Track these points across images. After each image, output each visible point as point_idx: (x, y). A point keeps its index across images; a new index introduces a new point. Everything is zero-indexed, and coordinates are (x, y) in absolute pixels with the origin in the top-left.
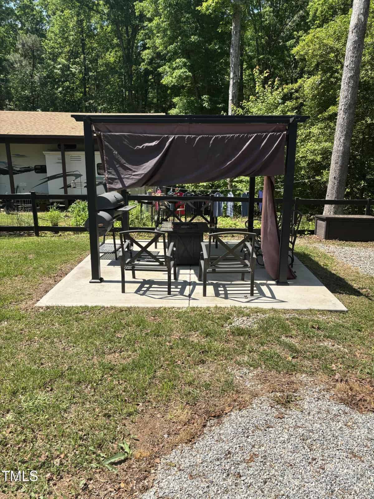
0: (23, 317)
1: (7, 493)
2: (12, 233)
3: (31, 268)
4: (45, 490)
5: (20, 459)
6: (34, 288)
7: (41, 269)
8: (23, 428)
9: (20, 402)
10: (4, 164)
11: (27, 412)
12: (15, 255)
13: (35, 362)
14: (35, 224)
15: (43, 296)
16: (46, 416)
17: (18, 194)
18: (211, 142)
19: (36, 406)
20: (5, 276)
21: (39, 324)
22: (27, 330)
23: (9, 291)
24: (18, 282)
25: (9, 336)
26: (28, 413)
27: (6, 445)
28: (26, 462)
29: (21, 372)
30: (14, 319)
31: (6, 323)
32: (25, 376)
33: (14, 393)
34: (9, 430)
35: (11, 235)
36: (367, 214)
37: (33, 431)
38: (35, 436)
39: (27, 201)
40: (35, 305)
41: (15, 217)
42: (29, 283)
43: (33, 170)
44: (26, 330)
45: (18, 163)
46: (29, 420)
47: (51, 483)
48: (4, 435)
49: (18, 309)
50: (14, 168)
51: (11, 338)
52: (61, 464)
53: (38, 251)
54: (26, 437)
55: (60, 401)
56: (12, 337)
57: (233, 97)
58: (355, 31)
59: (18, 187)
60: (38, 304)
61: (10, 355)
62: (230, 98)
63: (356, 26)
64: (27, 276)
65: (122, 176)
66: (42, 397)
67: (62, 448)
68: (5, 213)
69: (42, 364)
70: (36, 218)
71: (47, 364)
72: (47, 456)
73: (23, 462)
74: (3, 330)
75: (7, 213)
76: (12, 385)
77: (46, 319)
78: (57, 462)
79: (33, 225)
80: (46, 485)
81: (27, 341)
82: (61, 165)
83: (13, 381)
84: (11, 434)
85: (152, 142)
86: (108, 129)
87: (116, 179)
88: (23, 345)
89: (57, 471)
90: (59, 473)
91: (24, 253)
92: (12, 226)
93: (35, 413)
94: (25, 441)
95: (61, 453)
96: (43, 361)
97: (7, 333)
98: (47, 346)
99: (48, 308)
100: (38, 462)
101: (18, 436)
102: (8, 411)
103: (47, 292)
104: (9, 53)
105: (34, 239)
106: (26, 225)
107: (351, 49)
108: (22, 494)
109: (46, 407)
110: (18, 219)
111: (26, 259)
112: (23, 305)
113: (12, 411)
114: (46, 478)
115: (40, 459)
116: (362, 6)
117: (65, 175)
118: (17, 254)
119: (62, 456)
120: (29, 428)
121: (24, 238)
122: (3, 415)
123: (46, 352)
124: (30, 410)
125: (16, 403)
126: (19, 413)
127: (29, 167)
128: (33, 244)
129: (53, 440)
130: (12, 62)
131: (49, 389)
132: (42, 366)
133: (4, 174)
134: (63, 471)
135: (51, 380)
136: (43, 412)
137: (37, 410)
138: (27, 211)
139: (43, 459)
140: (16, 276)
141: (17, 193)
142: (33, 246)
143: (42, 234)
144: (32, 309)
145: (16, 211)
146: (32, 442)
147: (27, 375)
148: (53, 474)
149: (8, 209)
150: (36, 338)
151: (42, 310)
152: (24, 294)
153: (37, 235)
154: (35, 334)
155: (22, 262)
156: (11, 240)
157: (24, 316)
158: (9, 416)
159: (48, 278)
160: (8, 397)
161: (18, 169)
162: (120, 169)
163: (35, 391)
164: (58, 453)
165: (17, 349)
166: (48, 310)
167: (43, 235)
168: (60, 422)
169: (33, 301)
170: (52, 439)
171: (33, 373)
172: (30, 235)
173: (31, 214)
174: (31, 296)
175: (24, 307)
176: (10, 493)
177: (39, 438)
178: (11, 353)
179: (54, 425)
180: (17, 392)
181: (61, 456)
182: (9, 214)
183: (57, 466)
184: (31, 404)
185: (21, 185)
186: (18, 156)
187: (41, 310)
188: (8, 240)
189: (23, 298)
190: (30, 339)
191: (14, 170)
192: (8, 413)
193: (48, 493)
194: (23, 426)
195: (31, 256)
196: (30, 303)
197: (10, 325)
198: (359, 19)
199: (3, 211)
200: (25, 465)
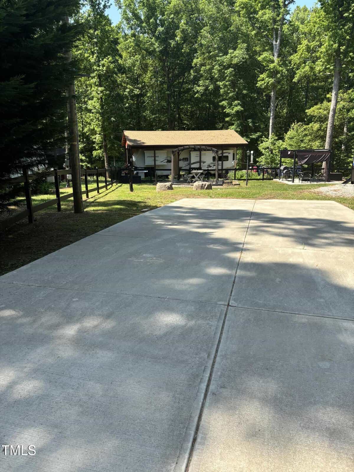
43: (182, 160)
57: (272, 124)
62: (271, 124)
63: (333, 109)
82: (199, 157)
116: (335, 103)
117: (200, 162)
198: (334, 107)
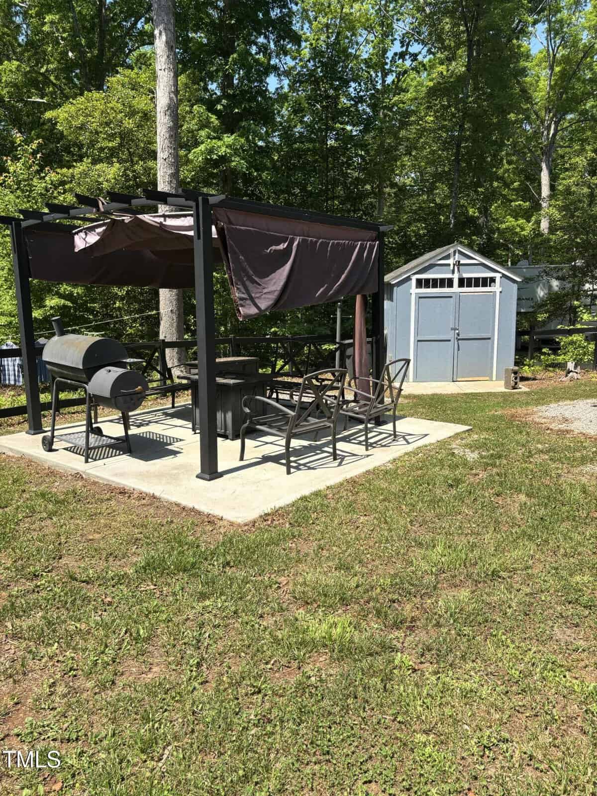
18: (329, 249)
36: (233, 356)
58: (168, 113)
65: (253, 295)
85: (279, 244)
86: (229, 218)
87: (246, 299)
107: (167, 136)
162: (248, 283)
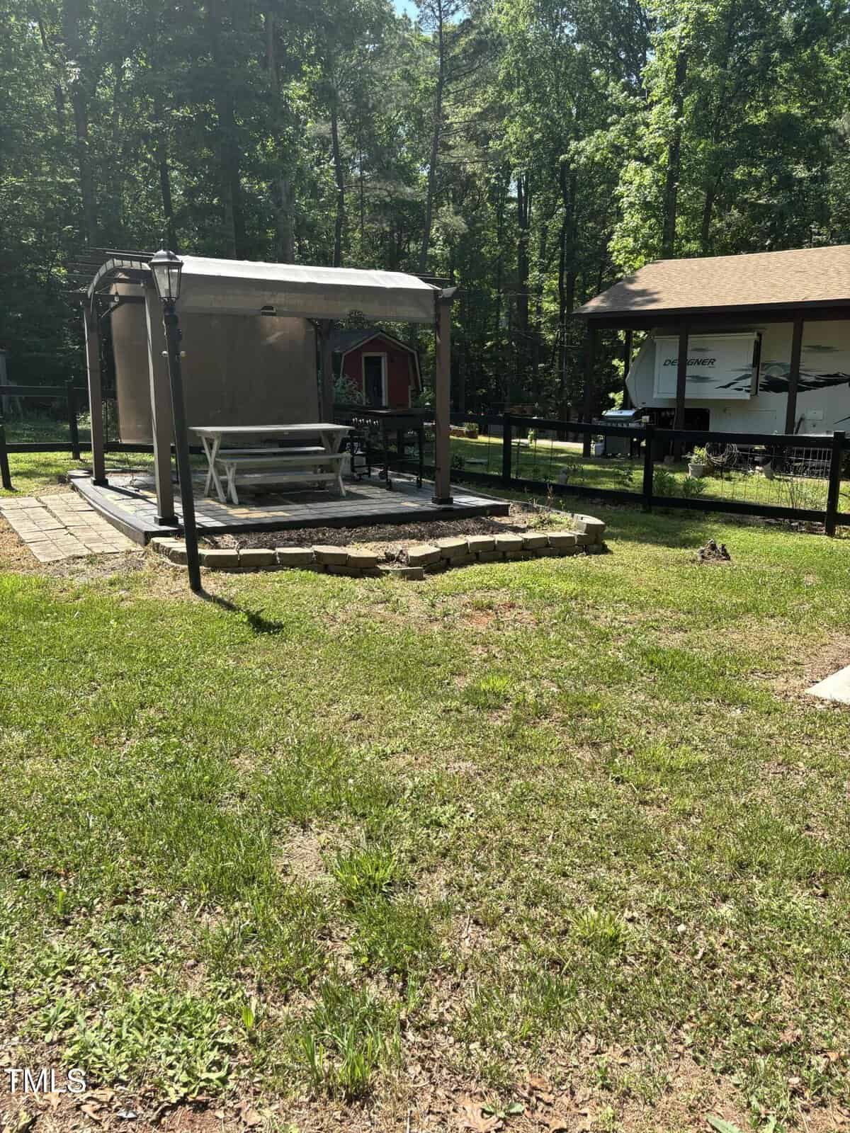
0: (776, 710)
1: (702, 1065)
2: (773, 521)
3: (807, 606)
4: (781, 1109)
5: (737, 1011)
6: (809, 651)
7: (832, 612)
8: (752, 949)
9: (751, 891)
10: (780, 368)
11: (764, 918)
12: (774, 570)
13: (793, 819)
14: (829, 506)
15: (827, 675)
16: (805, 947)
17: (799, 435)
19: (785, 916)
20: (748, 611)
21: (810, 736)
22: (782, 741)
23: (753, 646)
24: (774, 631)
25: (743, 741)
26: (767, 922)
27: (713, 967)
28: (749, 1025)
29: (761, 827)
30: (756, 708)
31: (739, 711)
32: (769, 839)
33: (741, 866)
34: (723, 939)
35: (770, 524)
37: (773, 967)
38: (775, 980)
39: (820, 452)
40: (808, 691)
41: (786, 487)
42: (799, 637)
43: (846, 382)
44: (780, 740)
45: (813, 366)
46: (767, 939)
47: (799, 1102)
48: (711, 944)
49: (767, 690)
50: (803, 377)
51: (746, 746)
52: (827, 1071)
53: (828, 568)
54: (757, 971)
55: (843, 931)
56: (749, 744)
59: (802, 419)
60: (814, 691)
61: (740, 782)
64: (796, 622)
66: (801, 901)
67: (835, 1039)
68: (764, 476)
69: (808, 828)
70: (834, 493)
71: (820, 833)
72: (798, 1038)
73: (745, 1022)
74: (732, 726)
75: (767, 477)
76: (739, 847)
77: (828, 729)
78: (819, 1062)
79: (825, 509)
80: (788, 1099)
81: (779, 764)
83: (742, 841)
84: (727, 949)
88: (770, 770)
89: (816, 1084)
90: (820, 1090)
91: (794, 569)
92: (775, 505)
93: (782, 929)
94: (752, 978)
95: (831, 1048)
96: (812, 822)
97: (740, 733)
98: (823, 791)
99: (836, 704)
100: (776, 1039)
101: (739, 960)
102: (725, 898)
103: (838, 667)
104: (839, 115)
105: (821, 540)
106: (809, 507)
108: (731, 1086)
109: (807, 928)
110: (792, 493)
111: (797, 583)
112: (778, 684)
113: (733, 900)
114: (788, 1083)
115: (781, 1036)
118: (780, 570)
119: (833, 1056)
120: (766, 956)
121: (798, 535)
122: (714, 901)
123: (822, 806)
124: (773, 918)
125: (743, 889)
126: (747, 914)
127: (836, 375)
128: (817, 551)
129: (817, 1010)
130: (842, 133)
131: (820, 892)
132: (807, 833)
133: (777, 391)
134: (829, 1090)
135: (826, 872)
136: (801, 935)
137: (787, 924)
138: (818, 475)
139: (787, 1037)
140: (772, 617)
141: (797, 432)
142: (817, 557)
143: (841, 533)
144: (799, 697)
145: (792, 474)
146: (769, 989)
147: (773, 839)
148: (805, 1083)
149: (774, 467)
150: (801, 764)
151: (821, 706)
152: (783, 660)
153: (830, 533)
154: (800, 757)
155: (788, 587)
156: (770, 537)
157: (778, 706)
158: (725, 908)
159: (845, 637)
160: (728, 870)
161: (811, 379)
163: (786, 882)
164: (825, 1045)
165: (756, 773)
166: (837, 710)
167: (844, 535)
168: (838, 978)
169: (803, 681)
170: (814, 1006)
171: (786, 839)
172: (812, 531)
173: (825, 483)
174: (799, 668)
175: (780, 688)
176: (708, 1069)
177: (786, 990)
178: (745, 779)
179: (821, 977)
180: (747, 865)
181: (830, 1054)
182: (772, 478)
183: (817, 1072)
184: (775, 906)
185: (810, 415)
186: (818, 348)
187: (819, 707)
188: (762, 536)
189: (782, 668)
190: (786, 763)
191: (802, 382)
192: (724, 901)
193: (788, 1120)
194: (753, 944)
195: (810, 579)
196: (796, 682)
197: (748, 719)
199: (761, 472)
200: (747, 1029)
